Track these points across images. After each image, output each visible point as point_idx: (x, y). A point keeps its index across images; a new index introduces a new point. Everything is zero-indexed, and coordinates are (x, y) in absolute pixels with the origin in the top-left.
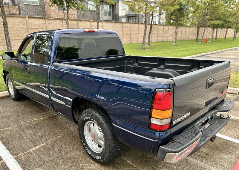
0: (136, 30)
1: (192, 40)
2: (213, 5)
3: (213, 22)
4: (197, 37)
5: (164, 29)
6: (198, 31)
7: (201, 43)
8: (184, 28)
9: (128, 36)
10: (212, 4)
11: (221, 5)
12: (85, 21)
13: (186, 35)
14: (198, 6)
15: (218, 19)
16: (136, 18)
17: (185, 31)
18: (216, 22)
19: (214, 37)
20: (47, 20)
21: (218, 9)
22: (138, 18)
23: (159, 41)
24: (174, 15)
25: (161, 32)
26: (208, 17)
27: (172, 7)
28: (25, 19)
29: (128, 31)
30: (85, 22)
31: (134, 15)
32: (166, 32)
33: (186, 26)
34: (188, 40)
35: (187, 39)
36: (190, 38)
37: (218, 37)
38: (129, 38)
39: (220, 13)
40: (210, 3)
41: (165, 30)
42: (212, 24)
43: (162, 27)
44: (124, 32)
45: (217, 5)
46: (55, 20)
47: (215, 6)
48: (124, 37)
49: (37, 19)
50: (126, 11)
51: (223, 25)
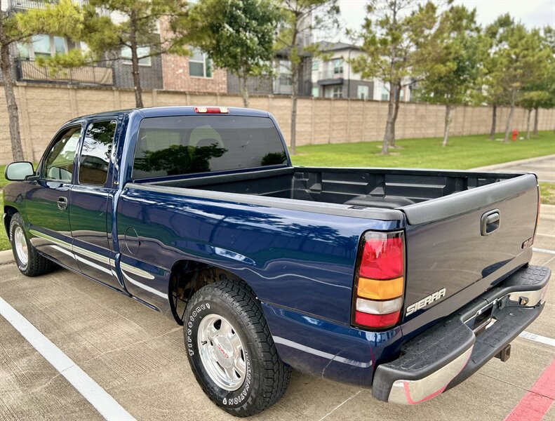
0: (359, 115)
1: (478, 136)
2: (528, 59)
3: (528, 95)
4: (493, 129)
5: (416, 111)
6: (494, 115)
7: (504, 142)
8: (460, 109)
9: (342, 127)
10: (524, 56)
11: (544, 57)
12: (260, 97)
13: (466, 124)
14: (494, 62)
15: (539, 87)
16: (341, 88)
17: (462, 114)
18: (534, 95)
19: (531, 129)
20: (188, 97)
21: (539, 67)
22: (347, 87)
23: (407, 137)
24: (443, 82)
25: (411, 118)
26: (517, 84)
27: (442, 65)
28: (150, 95)
29: (342, 116)
30: (259, 99)
31: (339, 82)
32: (422, 117)
33: (466, 105)
34: (470, 136)
35: (468, 133)
36: (475, 130)
37: (539, 128)
38: (345, 131)
39: (543, 75)
40: (521, 54)
41: (419, 114)
42: (526, 100)
43: (413, 107)
44: (335, 120)
45: (539, 58)
46: (203, 97)
47: (533, 62)
48: (333, 130)
49: (171, 96)
50: (320, 73)
51: (550, 100)
